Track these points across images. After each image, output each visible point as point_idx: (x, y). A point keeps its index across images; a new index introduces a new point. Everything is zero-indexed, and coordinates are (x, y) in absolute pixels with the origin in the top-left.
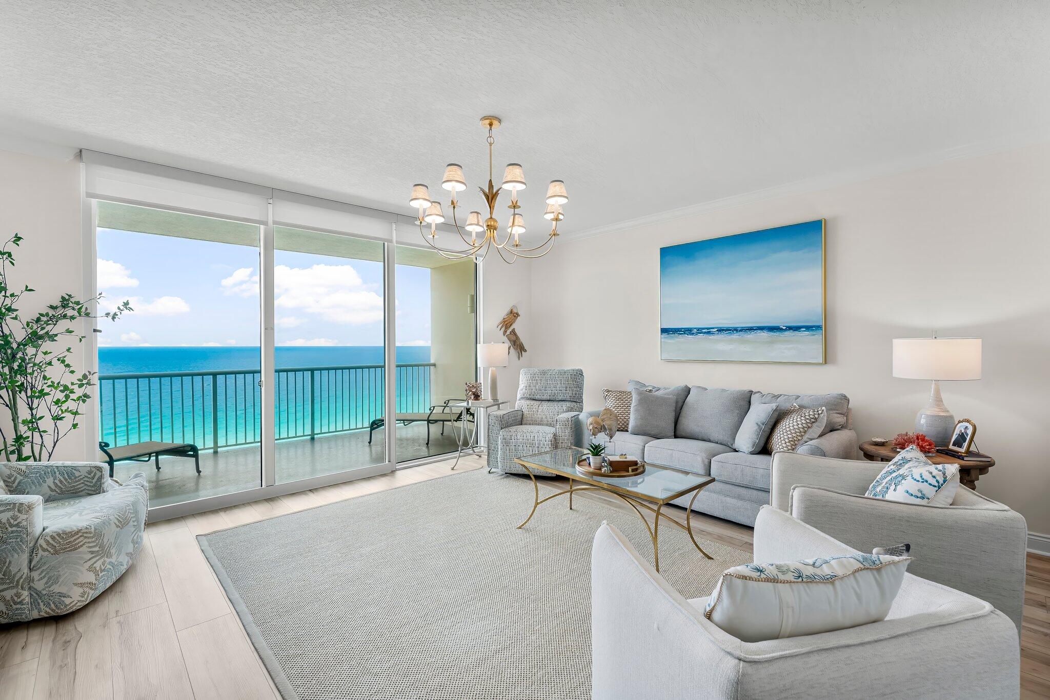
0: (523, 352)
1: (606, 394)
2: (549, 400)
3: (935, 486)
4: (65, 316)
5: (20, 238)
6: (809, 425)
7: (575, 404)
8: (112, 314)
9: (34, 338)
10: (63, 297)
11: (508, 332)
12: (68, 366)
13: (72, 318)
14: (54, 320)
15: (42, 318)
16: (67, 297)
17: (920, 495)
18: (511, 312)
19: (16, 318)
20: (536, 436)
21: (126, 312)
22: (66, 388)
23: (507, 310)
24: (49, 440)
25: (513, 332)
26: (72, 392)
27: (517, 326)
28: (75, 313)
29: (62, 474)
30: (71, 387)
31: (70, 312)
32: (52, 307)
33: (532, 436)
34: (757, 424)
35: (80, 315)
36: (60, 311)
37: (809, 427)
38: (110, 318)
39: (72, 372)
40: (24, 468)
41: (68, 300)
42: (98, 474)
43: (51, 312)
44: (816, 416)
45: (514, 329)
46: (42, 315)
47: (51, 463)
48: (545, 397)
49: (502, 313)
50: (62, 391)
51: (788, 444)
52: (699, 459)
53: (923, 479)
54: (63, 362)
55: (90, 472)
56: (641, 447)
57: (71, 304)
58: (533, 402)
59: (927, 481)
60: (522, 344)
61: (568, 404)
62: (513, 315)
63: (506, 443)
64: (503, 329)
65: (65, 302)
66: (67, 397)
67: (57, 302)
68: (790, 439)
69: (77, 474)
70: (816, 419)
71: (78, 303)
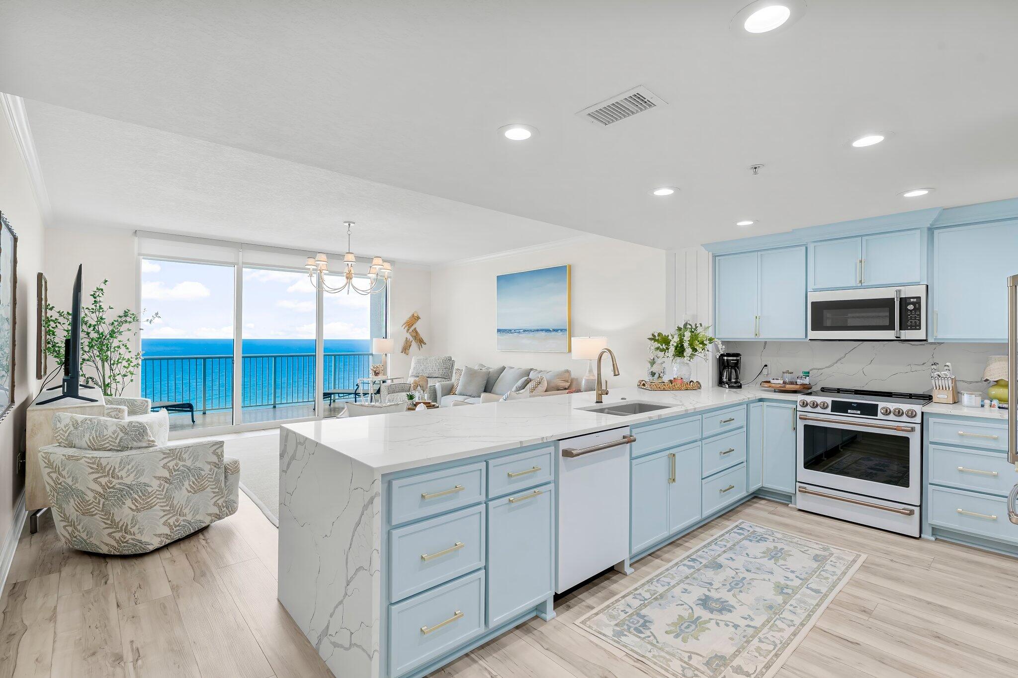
0: (422, 344)
2: (427, 377)
4: (126, 321)
5: (107, 281)
7: (444, 379)
8: (150, 320)
9: (112, 334)
10: (125, 311)
12: (128, 348)
13: (130, 322)
14: (121, 323)
15: (115, 323)
16: (127, 311)
18: (413, 316)
19: (104, 323)
21: (157, 318)
22: (129, 360)
23: (410, 315)
24: (120, 386)
25: (415, 330)
26: (131, 362)
27: (418, 326)
28: (132, 320)
29: (128, 403)
30: (131, 360)
31: (128, 319)
32: (120, 317)
35: (134, 321)
36: (124, 319)
37: (536, 387)
38: (149, 322)
39: (130, 352)
40: (111, 399)
41: (127, 313)
42: (146, 404)
43: (119, 320)
44: (541, 381)
45: (415, 328)
46: (115, 321)
47: (121, 397)
48: (425, 375)
49: (406, 317)
50: (127, 362)
54: (126, 346)
55: (142, 403)
57: (129, 315)
60: (422, 339)
62: (415, 319)
64: (407, 328)
65: (126, 314)
66: (129, 364)
67: (122, 314)
69: (136, 403)
71: (133, 314)
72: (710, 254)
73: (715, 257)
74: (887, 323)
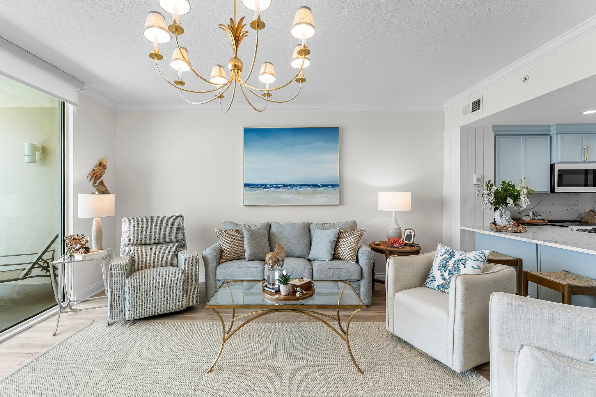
1: (220, 233)
2: (156, 244)
3: (482, 262)
6: (359, 239)
7: (180, 244)
11: (97, 184)
17: (478, 267)
18: (100, 164)
20: (167, 278)
33: (163, 277)
34: (330, 242)
45: (102, 180)
48: (153, 241)
51: (352, 251)
52: (306, 270)
53: (477, 259)
56: (261, 269)
58: (140, 247)
59: (479, 260)
61: (176, 244)
63: (135, 290)
64: (93, 180)
68: (352, 248)
70: (362, 235)
72: (494, 133)
73: (496, 135)
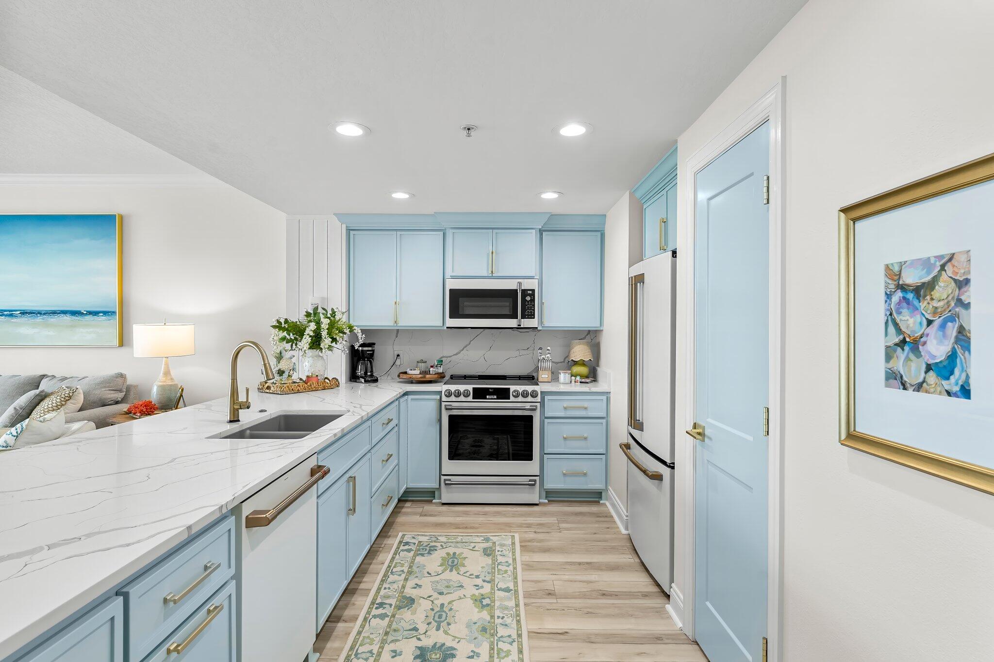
6: (63, 403)
34: (15, 408)
37: (63, 405)
44: (71, 394)
72: (344, 226)
73: (349, 230)
74: (507, 311)
